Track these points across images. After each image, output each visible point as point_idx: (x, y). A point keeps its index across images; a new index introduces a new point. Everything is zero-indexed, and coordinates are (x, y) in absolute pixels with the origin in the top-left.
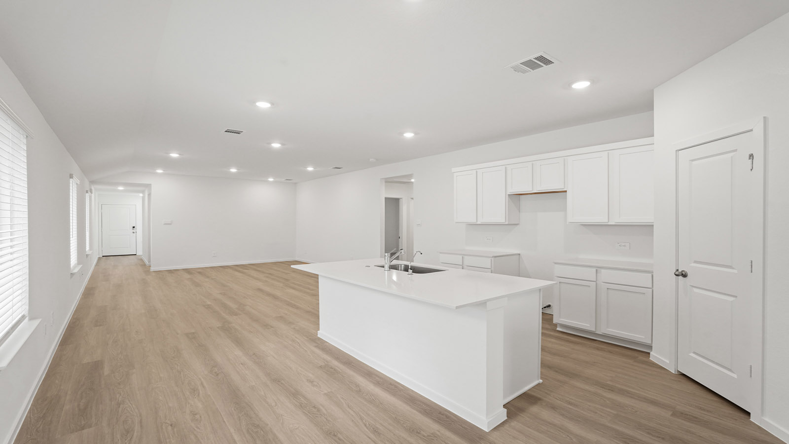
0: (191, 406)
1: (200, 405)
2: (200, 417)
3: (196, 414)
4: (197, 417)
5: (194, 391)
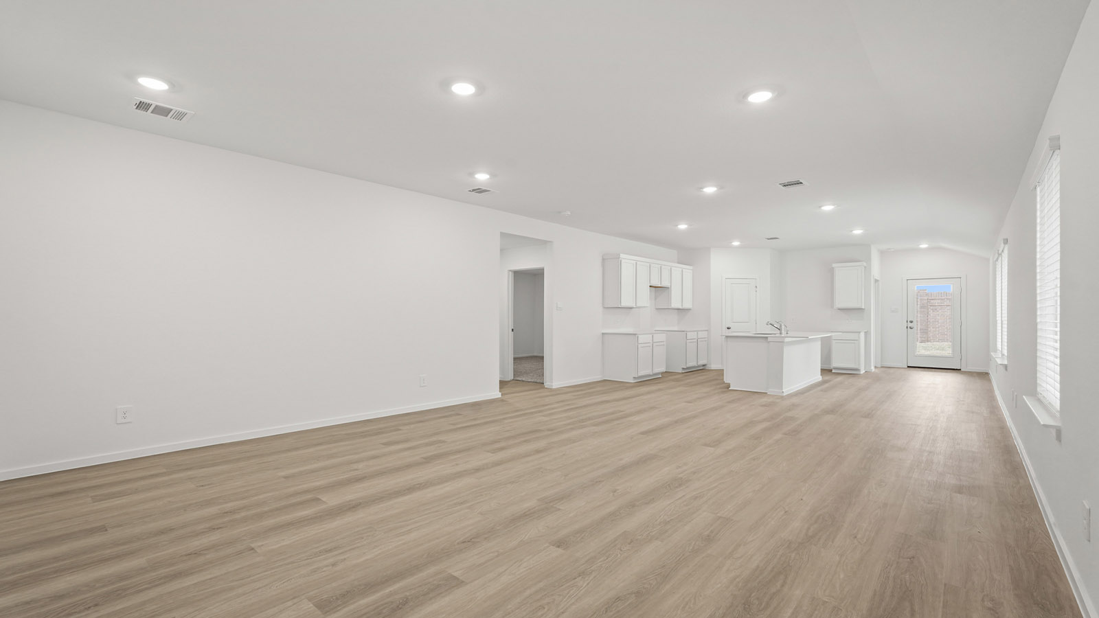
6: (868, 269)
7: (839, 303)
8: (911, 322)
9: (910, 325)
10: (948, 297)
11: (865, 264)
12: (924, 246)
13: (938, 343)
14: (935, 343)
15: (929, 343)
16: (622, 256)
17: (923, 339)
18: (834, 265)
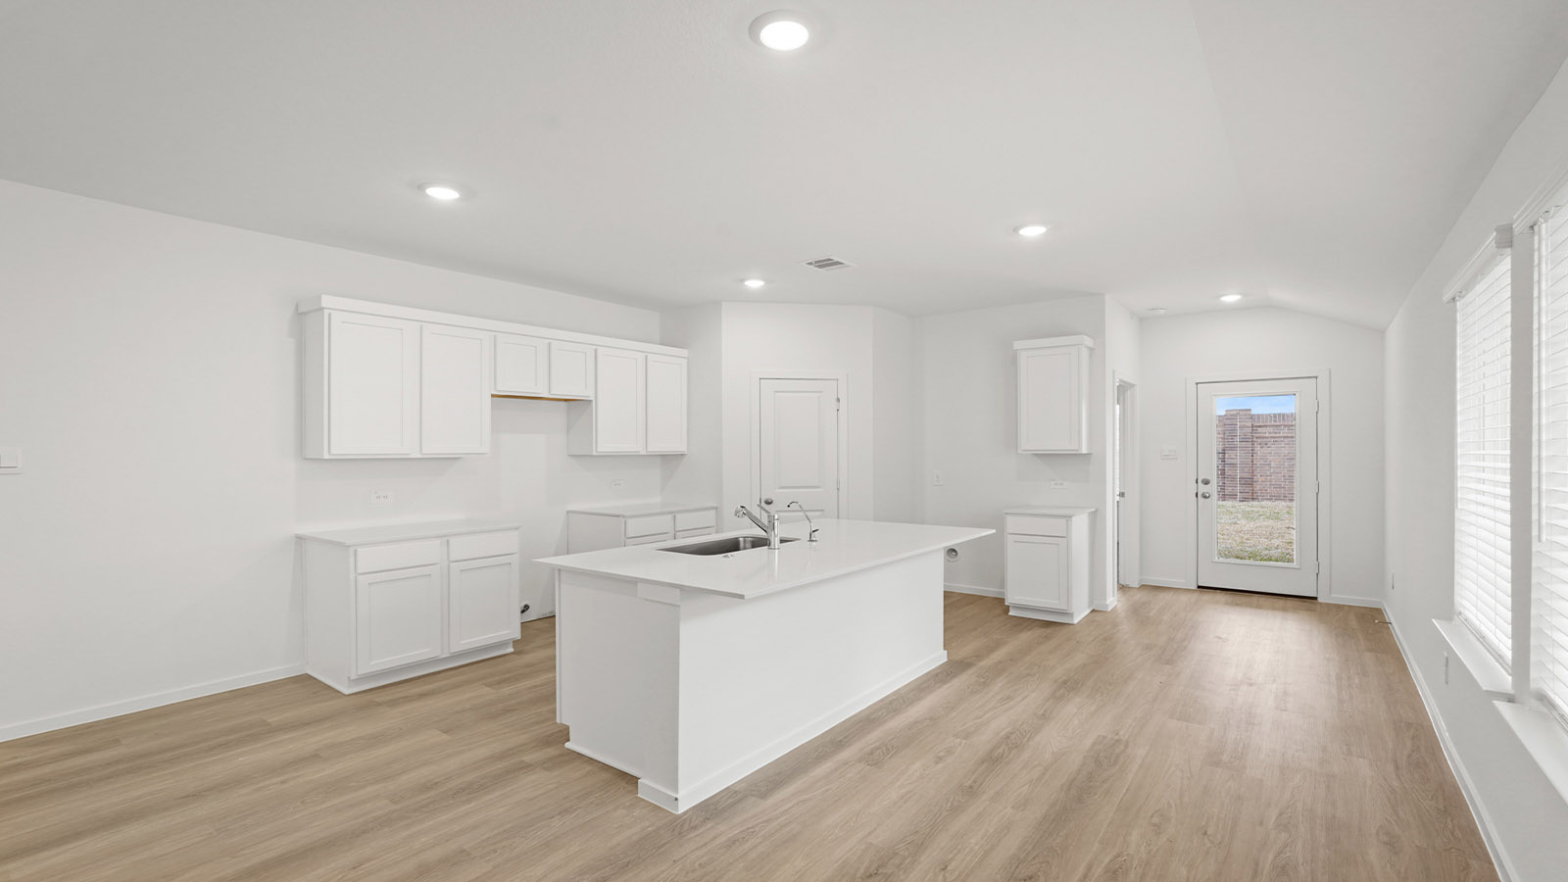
0: (1149, 845)
1: (1135, 836)
2: (1152, 817)
3: (1155, 825)
4: (1156, 820)
5: (1115, 872)
6: (1097, 354)
7: (1033, 439)
8: (1206, 482)
9: (1202, 488)
10: (1286, 423)
11: (1088, 341)
12: (1231, 299)
13: (1269, 503)
14: (1264, 503)
15: (1255, 503)
16: (327, 301)
17: (1245, 495)
18: (1017, 345)
